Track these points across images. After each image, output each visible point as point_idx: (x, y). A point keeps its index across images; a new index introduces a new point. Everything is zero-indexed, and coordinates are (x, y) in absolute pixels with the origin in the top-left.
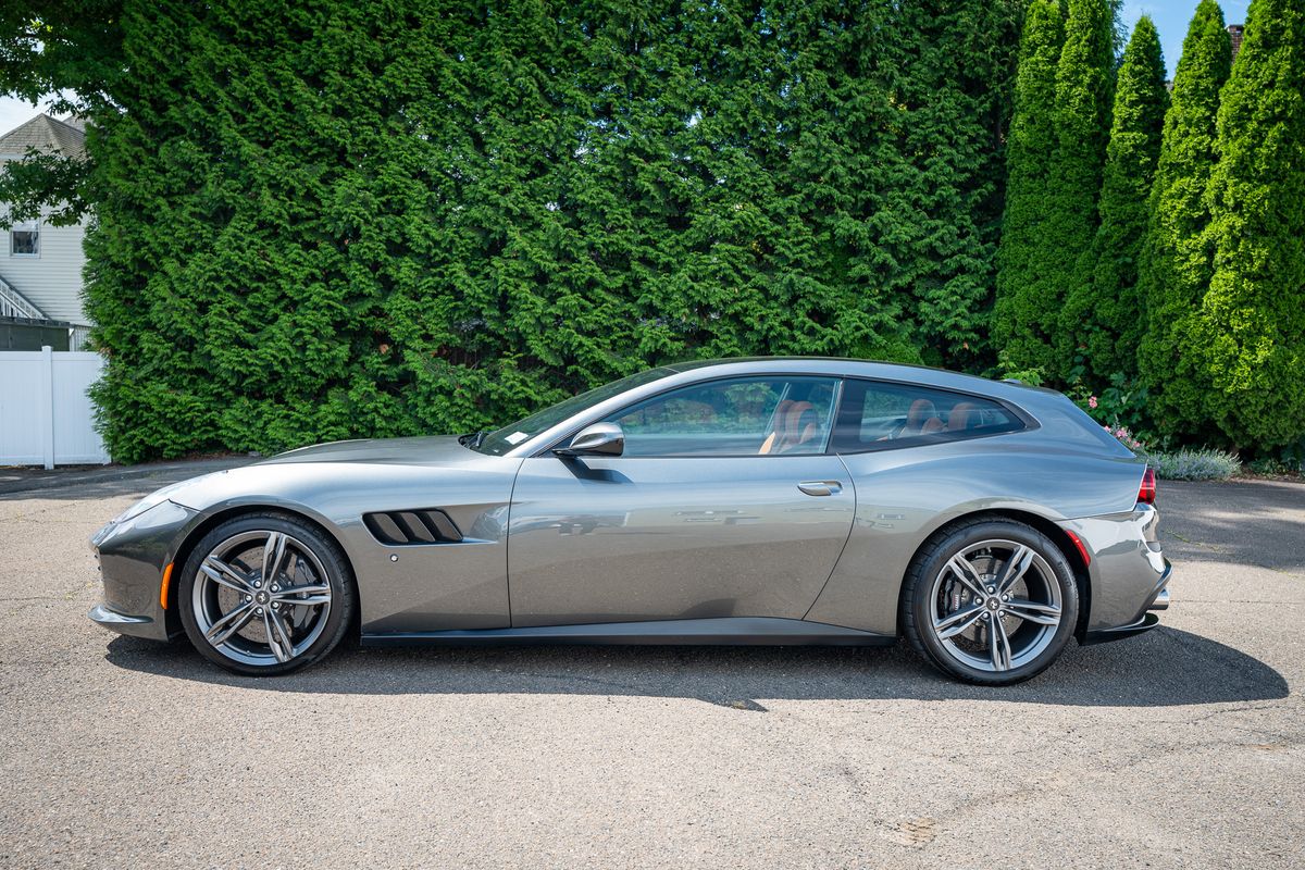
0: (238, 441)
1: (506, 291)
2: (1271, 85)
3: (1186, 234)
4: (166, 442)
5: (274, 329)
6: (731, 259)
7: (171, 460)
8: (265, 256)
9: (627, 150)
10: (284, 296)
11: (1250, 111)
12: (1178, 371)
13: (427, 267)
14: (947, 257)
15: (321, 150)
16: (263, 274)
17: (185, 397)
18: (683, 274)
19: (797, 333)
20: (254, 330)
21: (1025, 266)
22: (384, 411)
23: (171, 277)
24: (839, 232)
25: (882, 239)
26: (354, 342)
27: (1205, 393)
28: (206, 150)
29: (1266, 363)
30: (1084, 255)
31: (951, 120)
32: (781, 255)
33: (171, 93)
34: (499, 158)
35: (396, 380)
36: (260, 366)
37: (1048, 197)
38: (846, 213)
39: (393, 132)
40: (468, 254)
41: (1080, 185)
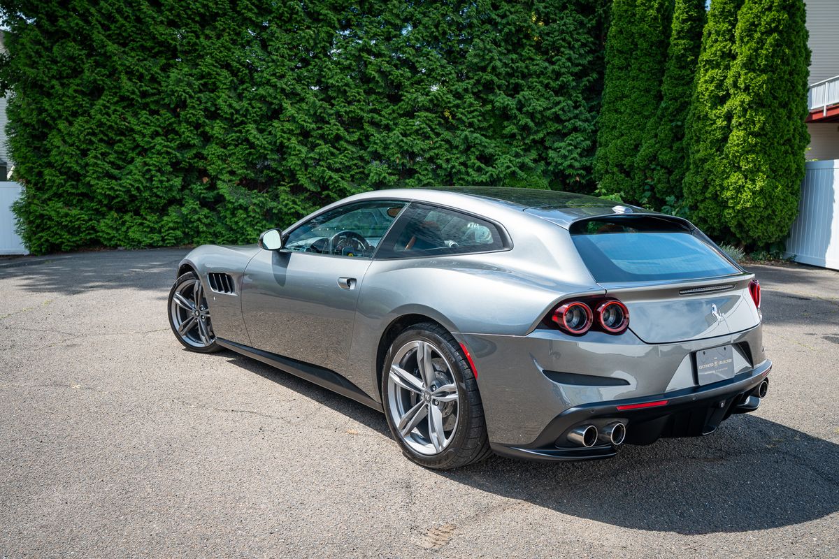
0: (110, 240)
1: (281, 143)
2: (770, 9)
3: (714, 106)
4: (63, 240)
5: (131, 167)
6: (427, 122)
7: (67, 252)
8: (125, 120)
9: (361, 50)
10: (138, 146)
11: (756, 26)
12: (708, 195)
13: (231, 127)
14: (566, 121)
15: (161, 49)
16: (124, 131)
17: (74, 212)
18: (397, 132)
19: (470, 170)
20: (119, 168)
21: (614, 127)
22: (205, 220)
23: (62, 133)
24: (497, 104)
25: (525, 109)
26: (186, 176)
27: (723, 210)
28: (84, 49)
29: (762, 189)
30: (652, 120)
31: (570, 32)
32: (460, 119)
33: (60, 10)
34: (277, 55)
35: (213, 200)
36: (124, 192)
37: (630, 83)
38: (502, 92)
39: (208, 37)
40: (258, 118)
41: (650, 75)
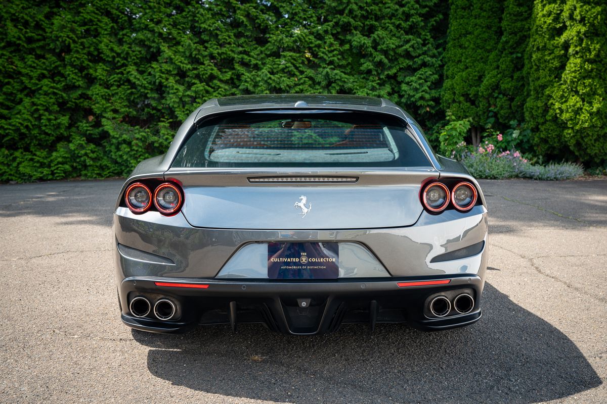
1: (160, 83)
3: (552, 37)
5: (20, 107)
6: (292, 61)
8: (12, 63)
10: (26, 88)
12: (548, 118)
13: (113, 69)
14: (416, 57)
16: (11, 74)
18: (265, 70)
20: (8, 108)
21: (460, 61)
22: (91, 155)
24: (354, 43)
25: (379, 47)
26: (72, 115)
27: (563, 130)
29: (598, 111)
30: (494, 53)
32: (321, 58)
35: (98, 136)
36: (13, 130)
37: (473, 20)
38: (358, 32)
40: (138, 61)
41: (491, 13)
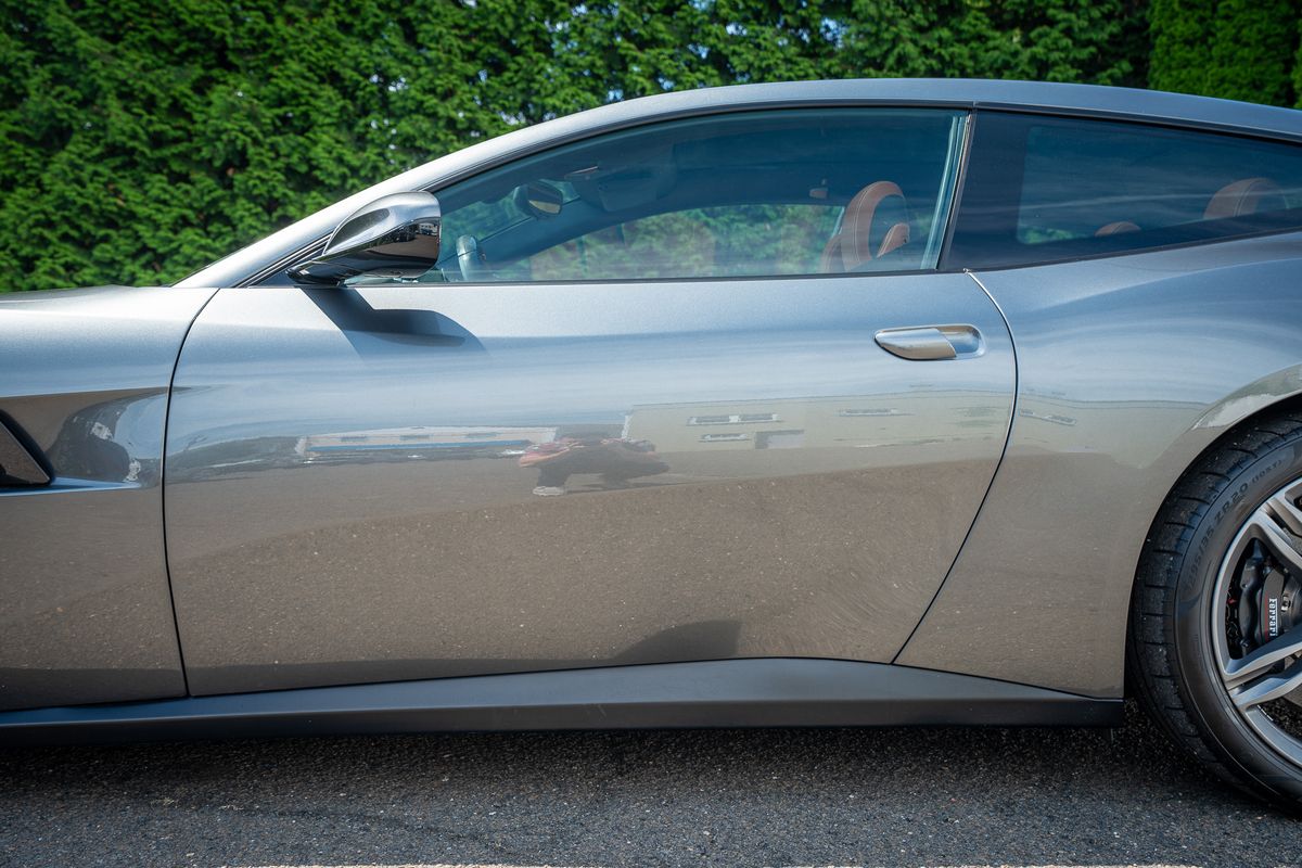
8: (117, 193)
9: (612, 34)
10: (145, 249)
15: (193, 45)
16: (113, 217)
28: (29, 48)
34: (438, 50)
39: (291, 19)
41: (1262, 49)
